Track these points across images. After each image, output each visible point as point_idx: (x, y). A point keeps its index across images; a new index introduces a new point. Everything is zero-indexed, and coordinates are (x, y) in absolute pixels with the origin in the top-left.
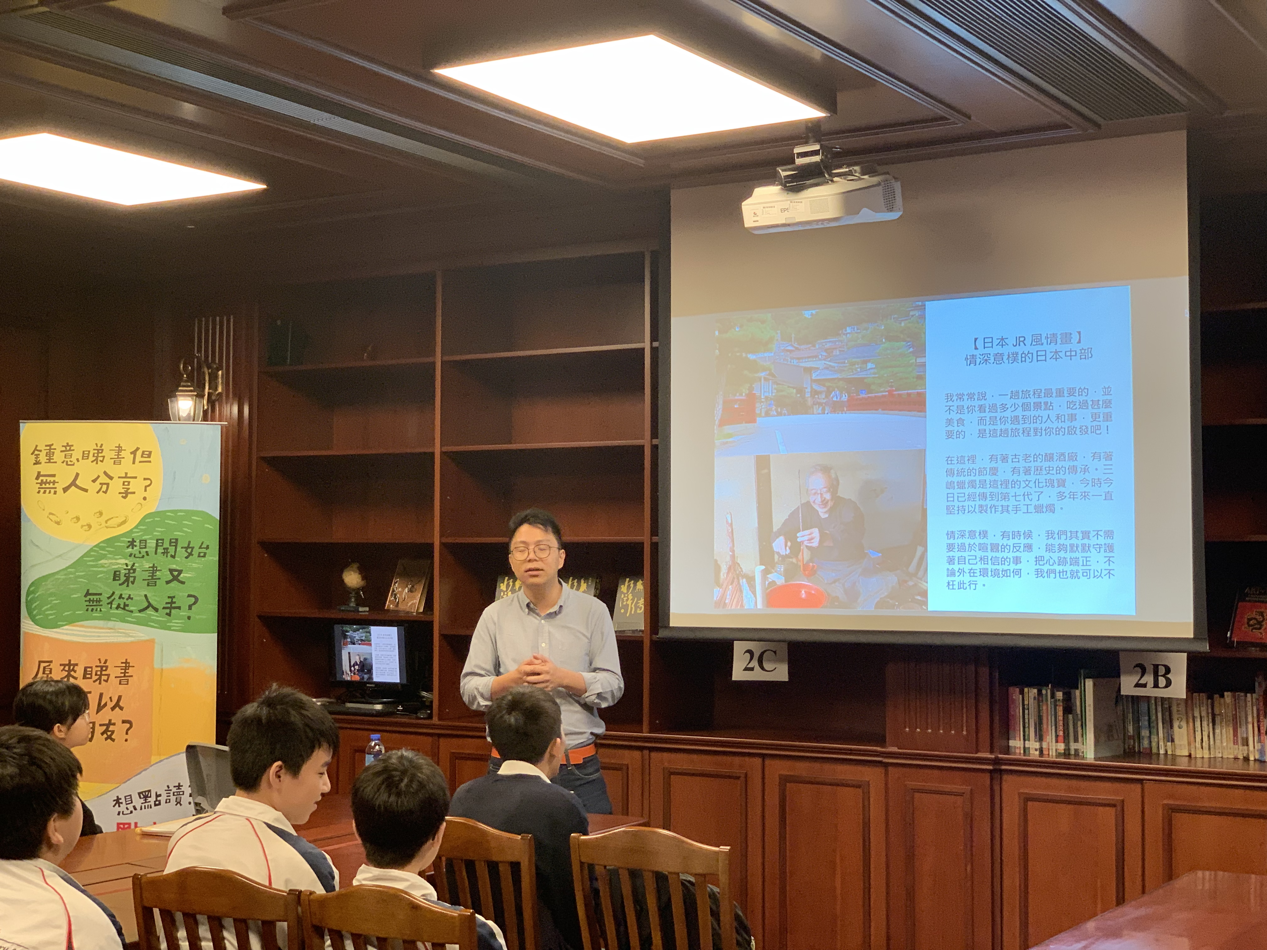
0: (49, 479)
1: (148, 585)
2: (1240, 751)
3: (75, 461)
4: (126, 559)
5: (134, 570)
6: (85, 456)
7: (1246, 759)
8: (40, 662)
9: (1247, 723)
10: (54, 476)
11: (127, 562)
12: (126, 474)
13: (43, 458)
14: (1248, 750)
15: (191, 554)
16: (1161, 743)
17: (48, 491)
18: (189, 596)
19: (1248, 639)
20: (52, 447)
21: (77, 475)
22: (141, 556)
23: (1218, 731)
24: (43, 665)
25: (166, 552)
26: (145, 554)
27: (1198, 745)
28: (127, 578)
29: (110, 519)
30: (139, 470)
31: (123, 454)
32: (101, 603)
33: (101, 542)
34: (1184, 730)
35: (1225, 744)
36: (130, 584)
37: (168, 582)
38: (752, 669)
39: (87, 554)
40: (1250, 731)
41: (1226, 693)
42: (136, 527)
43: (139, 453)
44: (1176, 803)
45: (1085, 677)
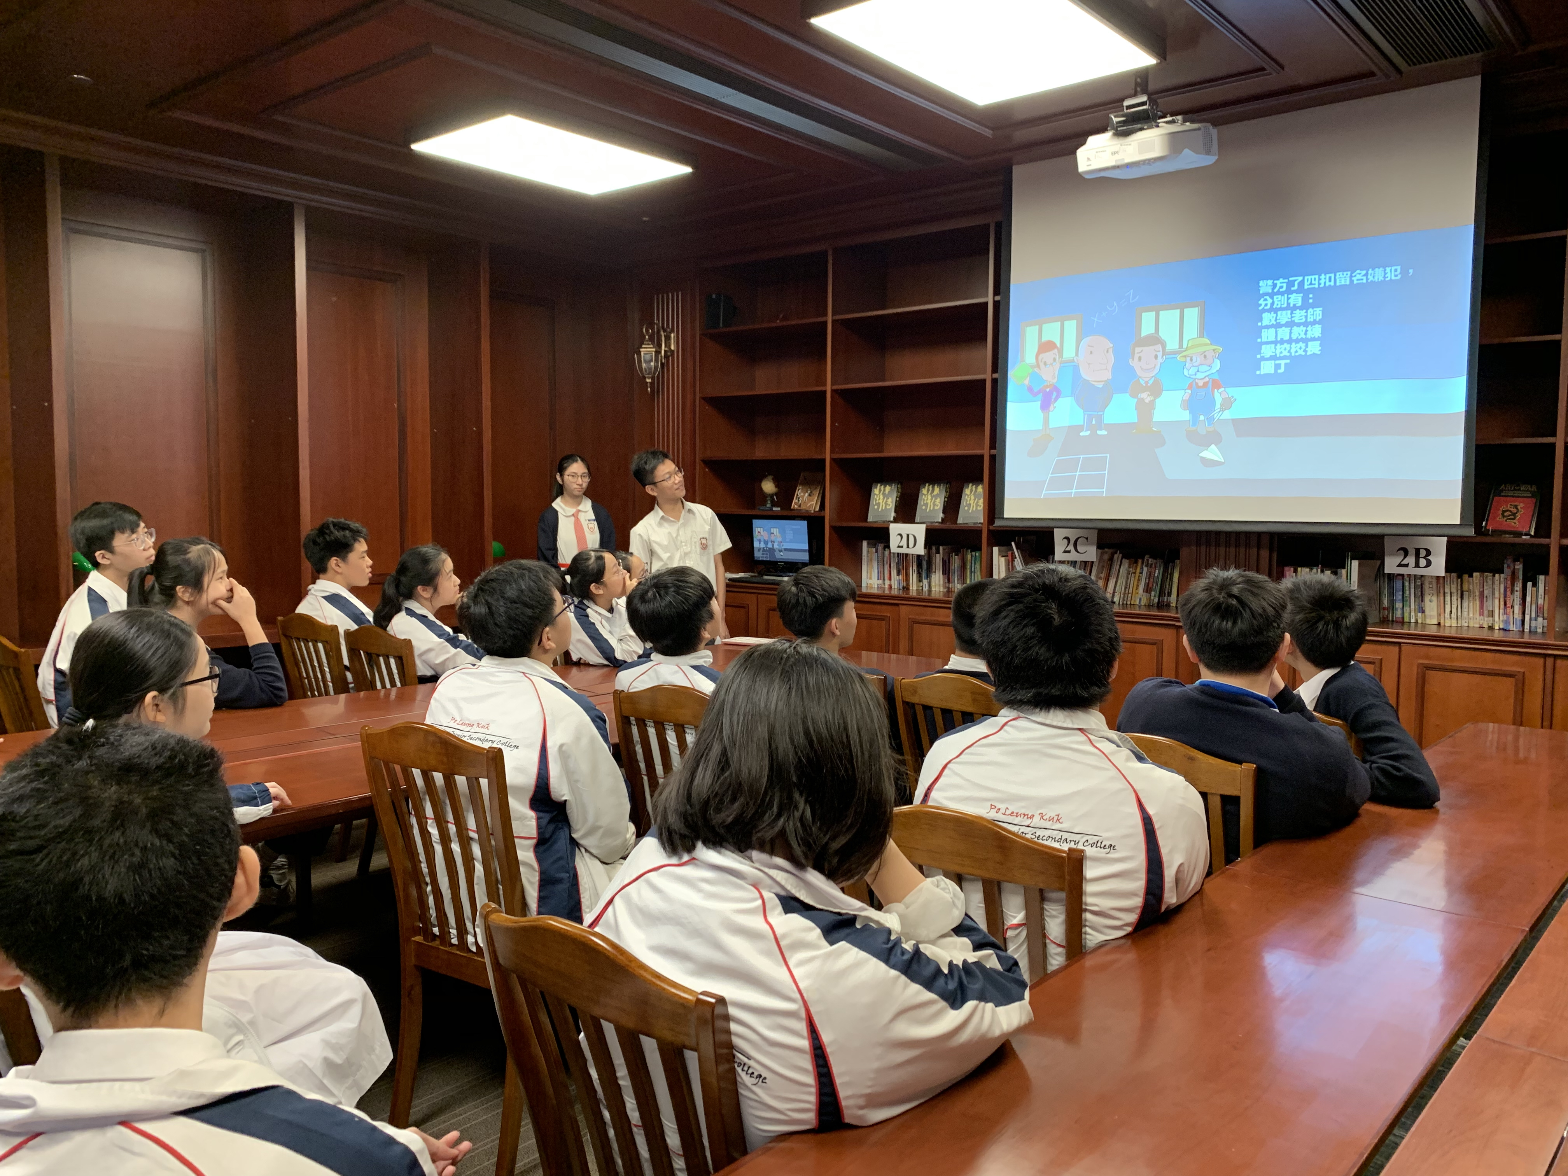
2: (1486, 622)
7: (1491, 628)
9: (1493, 598)
14: (1494, 621)
16: (1413, 614)
19: (1503, 528)
23: (1465, 604)
27: (1447, 615)
34: (1434, 604)
35: (1471, 615)
38: (1069, 552)
40: (1497, 605)
41: (1475, 574)
44: (1431, 662)
45: (1352, 559)
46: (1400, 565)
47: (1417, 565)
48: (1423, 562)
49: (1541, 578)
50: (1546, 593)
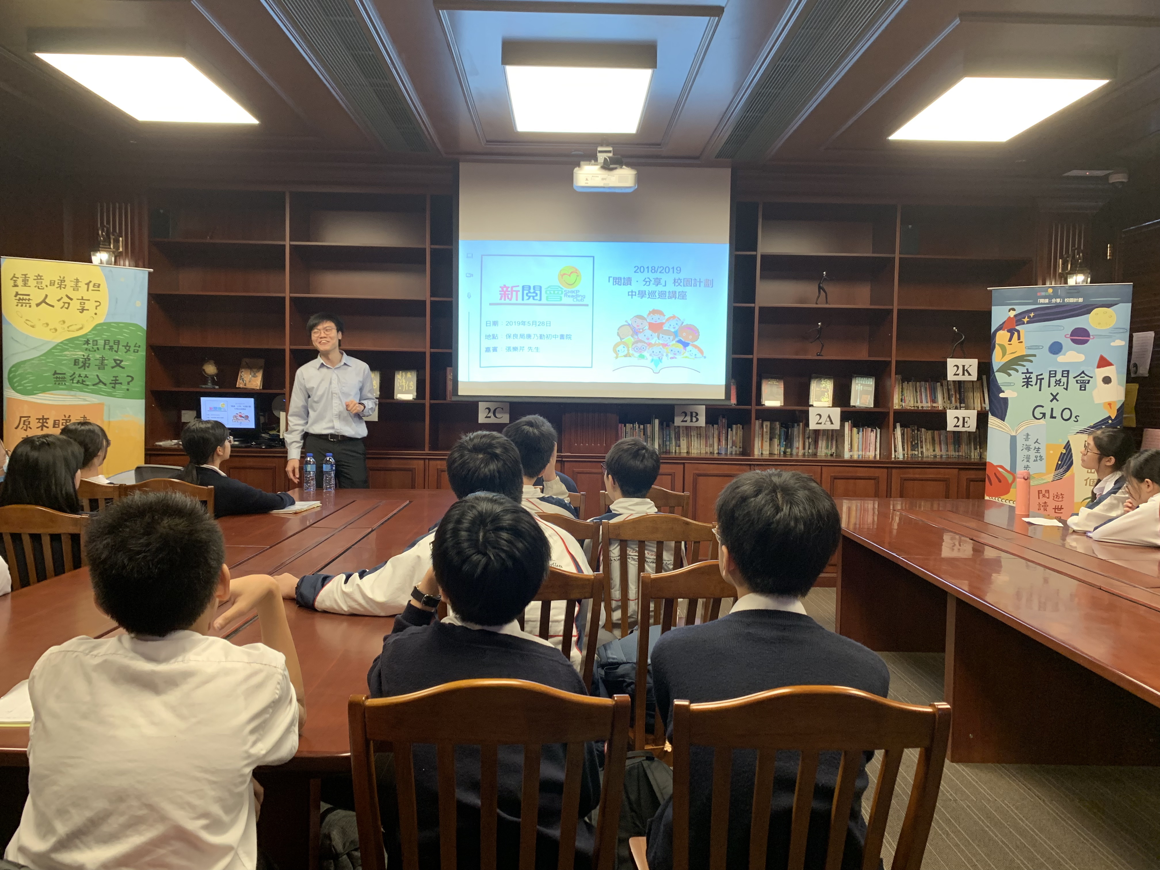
0: (25, 297)
1: (99, 369)
3: (45, 287)
4: (82, 351)
5: (89, 359)
6: (52, 283)
8: (21, 417)
9: (713, 437)
10: (29, 295)
11: (83, 353)
12: (82, 297)
13: (20, 282)
14: (714, 449)
15: (128, 350)
17: (24, 305)
18: (128, 376)
20: (27, 276)
21: (46, 296)
22: (93, 350)
24: (23, 419)
25: (111, 348)
26: (96, 349)
28: (84, 364)
29: (71, 326)
30: (91, 295)
31: (80, 284)
32: (65, 379)
33: (64, 341)
35: (702, 447)
36: (86, 368)
37: (113, 367)
38: (490, 417)
39: (54, 348)
40: (715, 441)
42: (90, 332)
43: (91, 285)
44: (699, 472)
45: (656, 418)
46: (683, 421)
47: (691, 421)
48: (694, 419)
49: (734, 426)
50: (736, 433)
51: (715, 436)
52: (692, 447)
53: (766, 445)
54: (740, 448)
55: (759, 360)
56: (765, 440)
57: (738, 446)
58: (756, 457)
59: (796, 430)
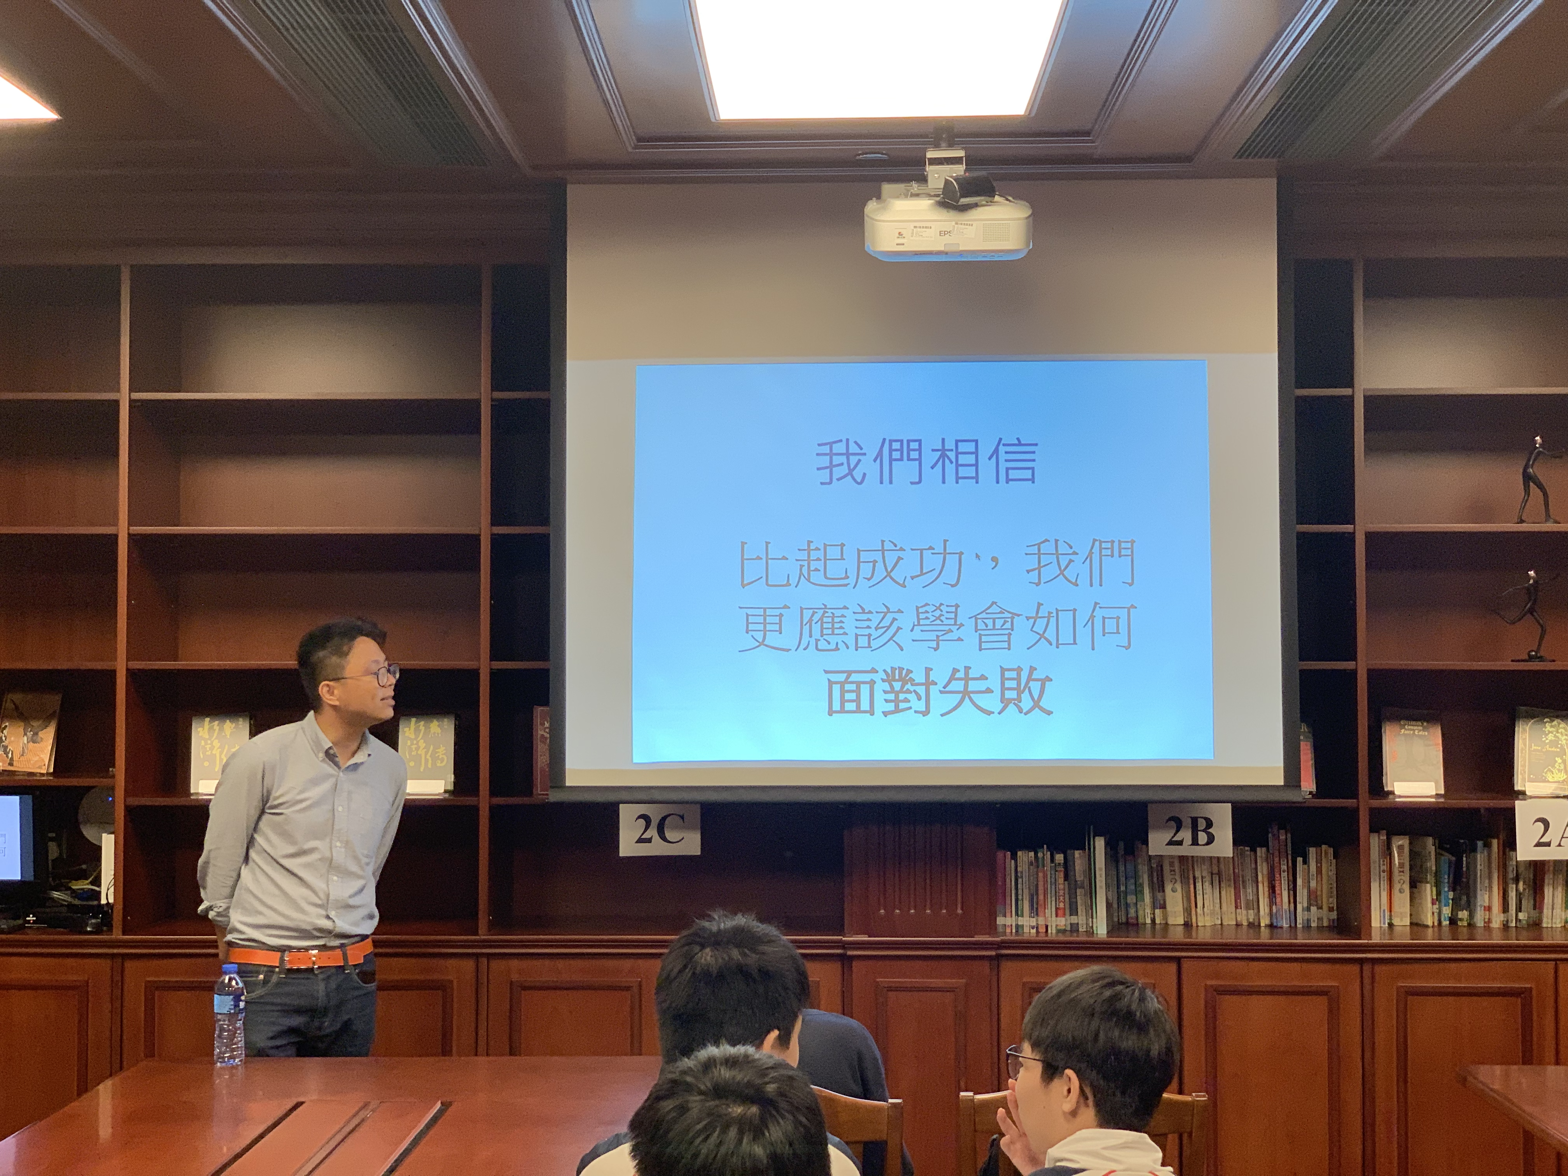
2: (1245, 916)
7: (1254, 926)
9: (1255, 882)
14: (1257, 915)
16: (1149, 911)
34: (1179, 895)
35: (1225, 908)
38: (649, 840)
40: (1260, 891)
44: (1222, 983)
45: (1097, 836)
46: (1171, 843)
47: (1195, 842)
48: (1202, 837)
49: (1312, 851)
50: (1319, 871)
51: (1260, 878)
52: (1199, 910)
53: (1402, 900)
54: (1331, 909)
55: (1371, 672)
56: (1397, 887)
57: (1325, 907)
58: (1376, 939)
59: (1480, 857)
